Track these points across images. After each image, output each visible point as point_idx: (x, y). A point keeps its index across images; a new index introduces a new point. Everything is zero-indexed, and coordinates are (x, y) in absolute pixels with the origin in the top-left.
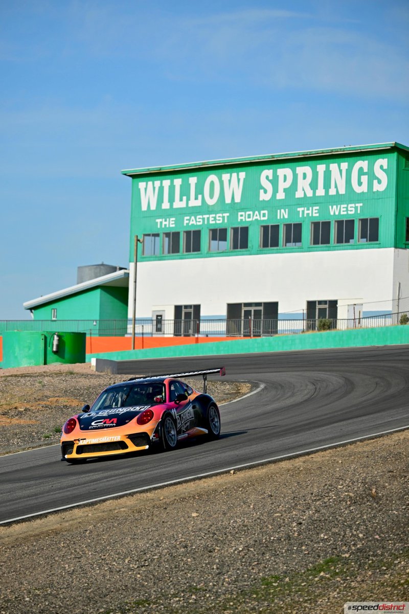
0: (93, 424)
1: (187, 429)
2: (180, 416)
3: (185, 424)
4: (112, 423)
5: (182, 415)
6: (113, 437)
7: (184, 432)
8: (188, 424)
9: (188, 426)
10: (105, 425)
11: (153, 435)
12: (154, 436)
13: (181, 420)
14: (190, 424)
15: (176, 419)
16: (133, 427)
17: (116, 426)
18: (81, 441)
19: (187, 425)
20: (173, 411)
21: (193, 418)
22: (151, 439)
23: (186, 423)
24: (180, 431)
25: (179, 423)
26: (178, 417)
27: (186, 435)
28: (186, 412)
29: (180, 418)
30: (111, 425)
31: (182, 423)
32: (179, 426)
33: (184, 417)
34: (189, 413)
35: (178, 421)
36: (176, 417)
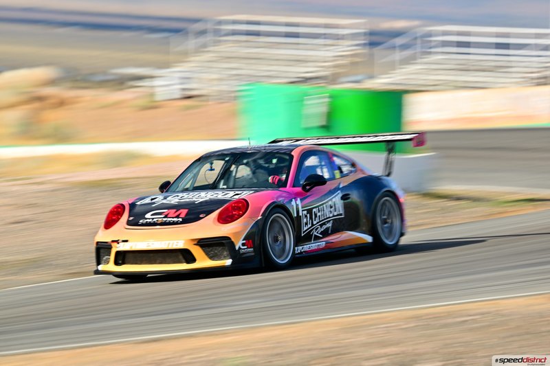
0: (148, 216)
1: (325, 233)
2: (310, 211)
3: (321, 225)
4: (178, 217)
5: (314, 210)
6: (171, 242)
7: (317, 238)
8: (329, 225)
9: (327, 229)
10: (165, 219)
11: (241, 242)
12: (243, 245)
13: (311, 218)
14: (332, 226)
15: (299, 217)
16: (209, 227)
17: (182, 223)
18: (122, 244)
19: (325, 227)
20: (293, 203)
21: (341, 215)
22: (237, 248)
23: (324, 224)
24: (308, 238)
25: (306, 224)
26: (305, 212)
27: (322, 244)
28: (324, 205)
29: (308, 215)
30: (176, 219)
31: (313, 225)
32: (305, 229)
33: (318, 214)
34: (331, 207)
35: (305, 220)
36: (301, 214)
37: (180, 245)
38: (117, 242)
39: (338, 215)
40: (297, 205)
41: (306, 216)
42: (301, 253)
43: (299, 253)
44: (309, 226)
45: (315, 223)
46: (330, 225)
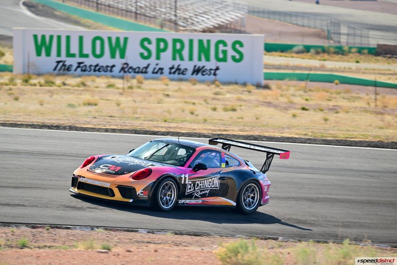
1: (203, 196)
2: (194, 182)
3: (201, 191)
5: (197, 182)
6: (105, 183)
7: (196, 197)
9: (206, 194)
10: (107, 170)
11: (140, 191)
12: (141, 193)
13: (194, 186)
16: (126, 179)
17: (114, 174)
18: (82, 178)
20: (183, 176)
22: (137, 194)
23: (204, 191)
24: (190, 196)
25: (190, 189)
26: (191, 182)
27: (200, 201)
28: (206, 181)
29: (192, 184)
30: (112, 172)
31: (194, 190)
32: (188, 191)
33: (200, 185)
34: (210, 182)
35: (189, 187)
36: (187, 183)
37: (108, 185)
38: (80, 176)
39: (214, 187)
40: (185, 178)
41: (190, 185)
42: (183, 203)
43: (181, 204)
44: (192, 190)
45: (196, 189)
46: (208, 192)
